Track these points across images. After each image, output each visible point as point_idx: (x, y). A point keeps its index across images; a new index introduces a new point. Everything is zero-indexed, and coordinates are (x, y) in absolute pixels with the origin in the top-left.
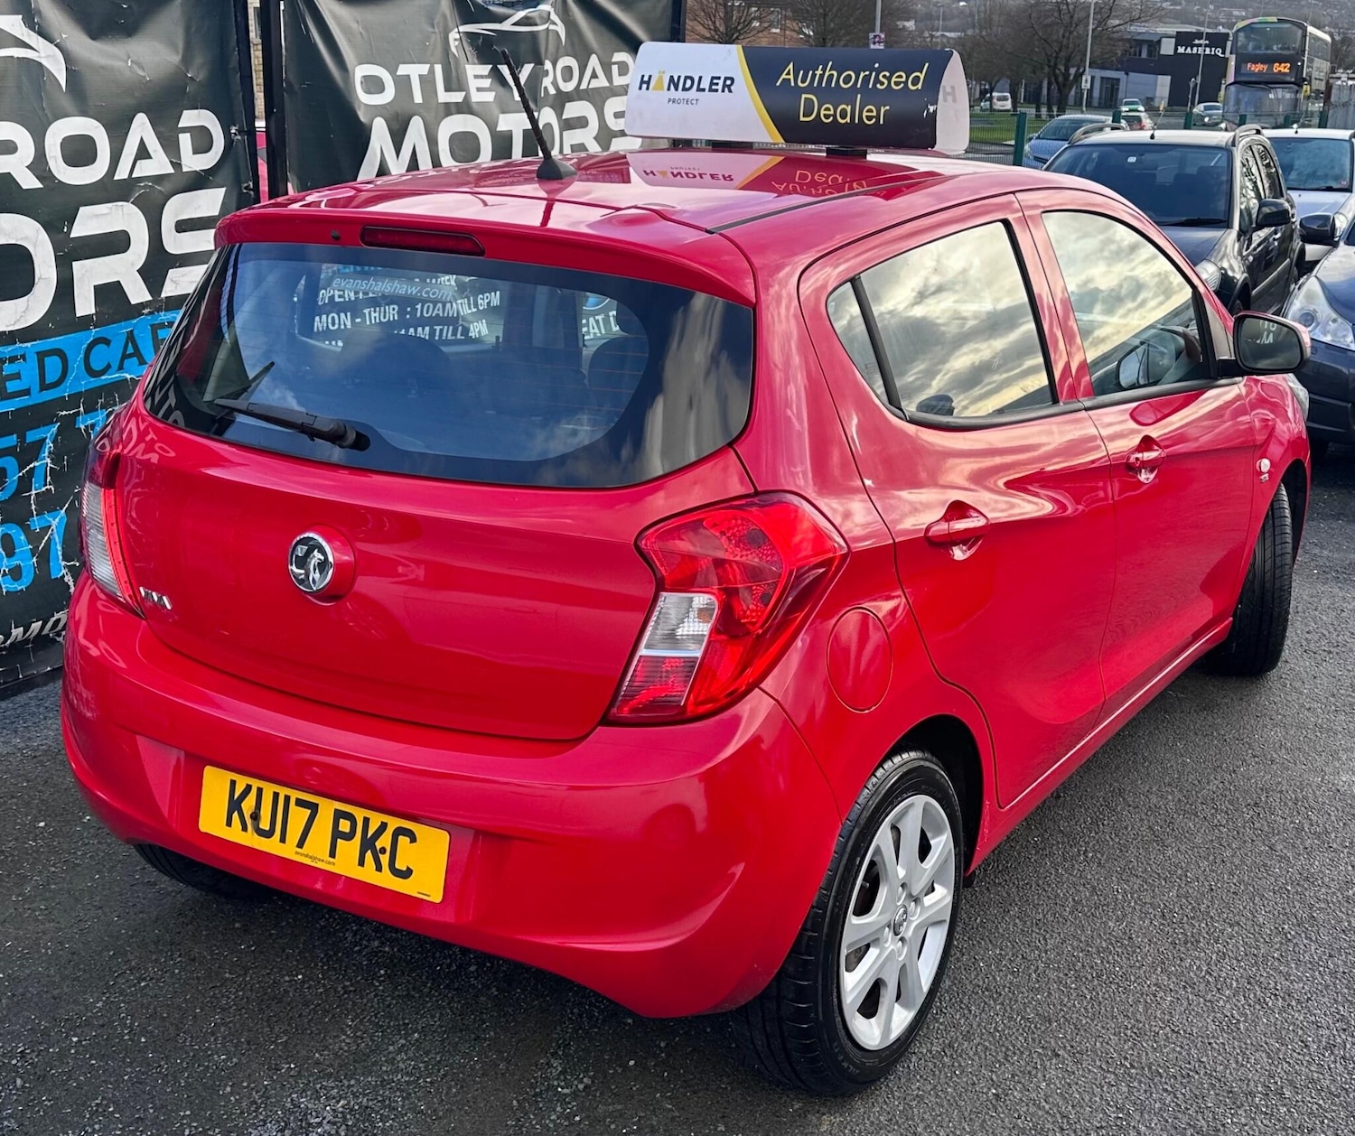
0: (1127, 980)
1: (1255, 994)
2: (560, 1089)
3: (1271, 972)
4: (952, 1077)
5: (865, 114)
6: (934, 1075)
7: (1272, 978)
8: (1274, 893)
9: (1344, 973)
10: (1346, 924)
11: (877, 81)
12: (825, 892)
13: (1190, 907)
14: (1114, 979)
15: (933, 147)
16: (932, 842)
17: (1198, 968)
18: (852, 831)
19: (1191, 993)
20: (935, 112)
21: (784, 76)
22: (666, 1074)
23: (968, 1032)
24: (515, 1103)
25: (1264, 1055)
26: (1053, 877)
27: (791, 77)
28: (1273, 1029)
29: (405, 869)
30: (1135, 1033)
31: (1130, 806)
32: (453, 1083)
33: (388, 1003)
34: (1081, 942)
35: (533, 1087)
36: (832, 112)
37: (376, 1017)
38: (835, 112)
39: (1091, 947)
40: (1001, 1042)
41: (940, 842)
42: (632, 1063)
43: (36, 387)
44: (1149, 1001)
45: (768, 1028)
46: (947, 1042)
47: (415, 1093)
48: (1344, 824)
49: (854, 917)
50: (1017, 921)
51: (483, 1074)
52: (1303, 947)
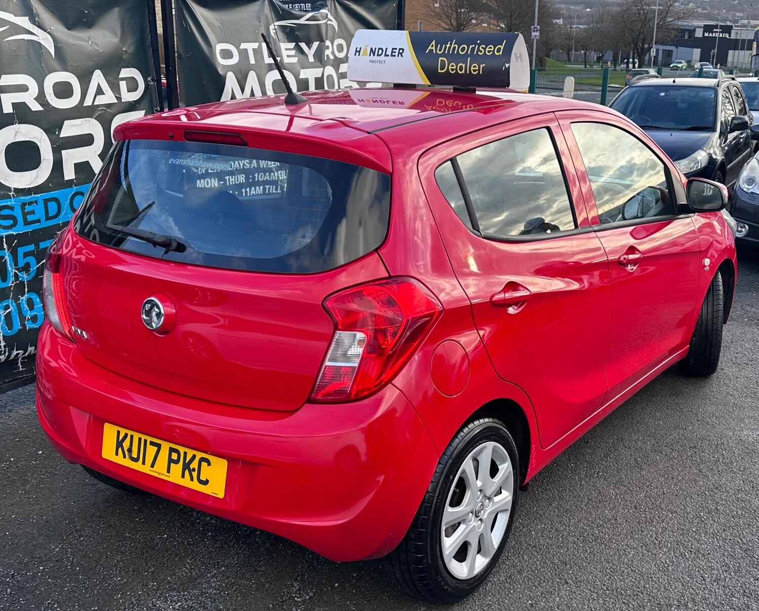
0: (611, 542)
1: (680, 551)
2: (296, 599)
3: (690, 539)
4: (508, 594)
5: (472, 68)
6: (499, 593)
7: (690, 542)
8: (698, 495)
9: (730, 540)
10: (735, 513)
11: (479, 50)
12: (432, 494)
13: (651, 503)
14: (604, 542)
15: (508, 87)
16: (499, 467)
17: (651, 536)
18: (448, 462)
19: (645, 550)
20: (509, 67)
21: (430, 48)
22: (354, 591)
23: (521, 570)
24: (271, 605)
25: (680, 584)
26: (579, 485)
27: (434, 48)
28: (687, 570)
29: (205, 480)
30: (612, 571)
31: (626, 447)
32: (239, 595)
33: (210, 551)
34: (589, 521)
35: (282, 597)
36: (455, 67)
37: (203, 558)
38: (457, 68)
39: (594, 524)
40: (538, 575)
41: (504, 467)
42: (336, 585)
43: (43, 219)
44: (621, 554)
45: (402, 567)
46: (509, 575)
47: (218, 599)
48: (742, 458)
49: (450, 508)
50: (556, 509)
51: (256, 590)
52: (709, 525)
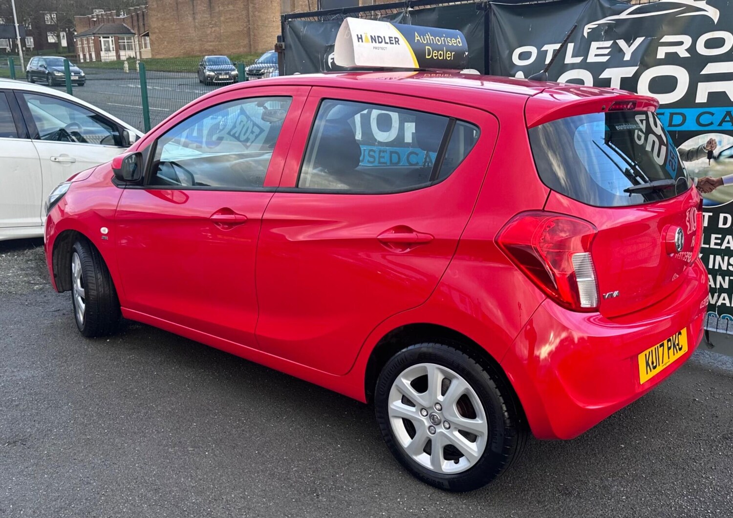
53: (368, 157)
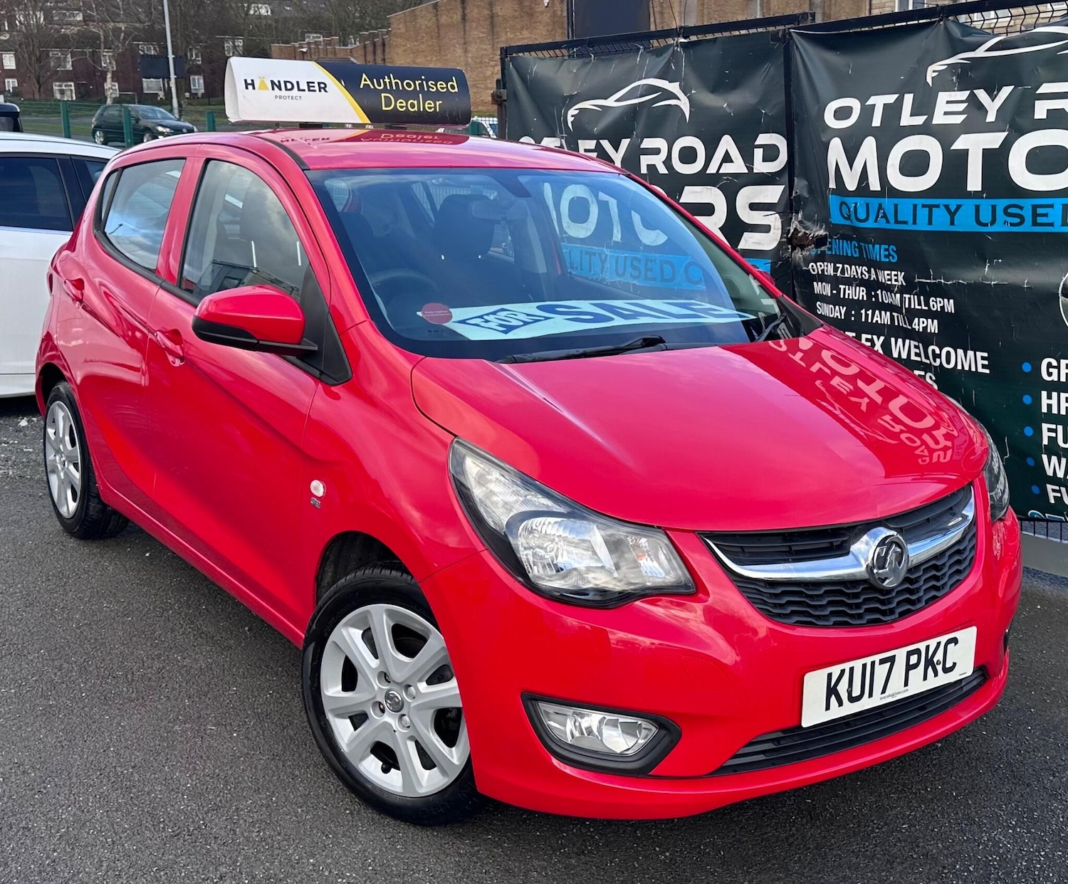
53: (630, 268)
